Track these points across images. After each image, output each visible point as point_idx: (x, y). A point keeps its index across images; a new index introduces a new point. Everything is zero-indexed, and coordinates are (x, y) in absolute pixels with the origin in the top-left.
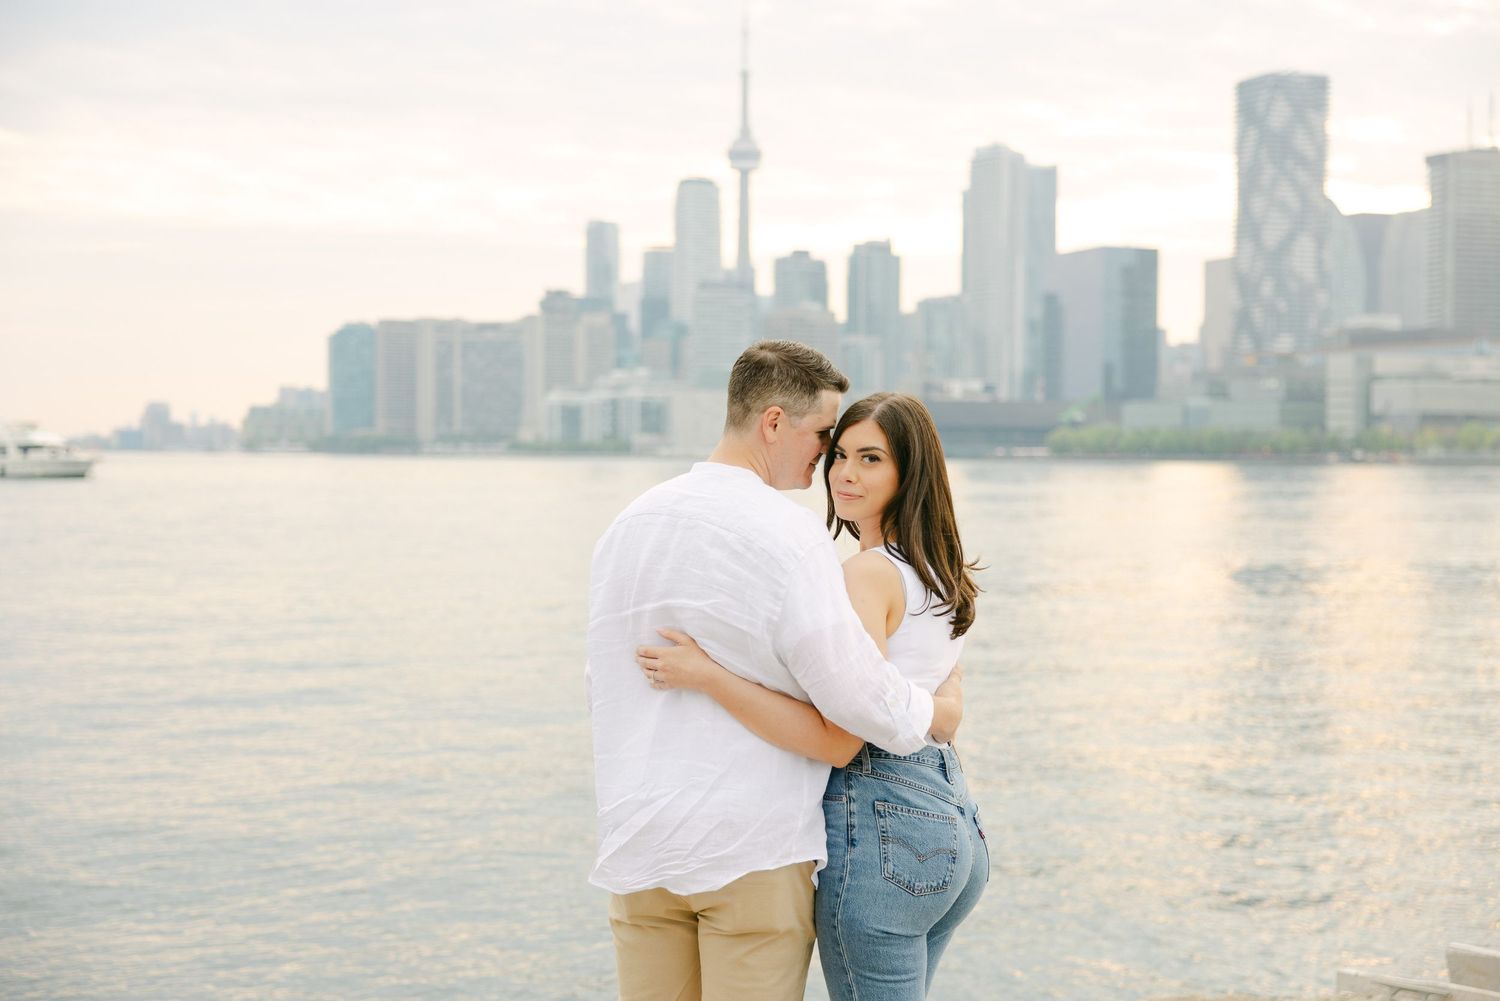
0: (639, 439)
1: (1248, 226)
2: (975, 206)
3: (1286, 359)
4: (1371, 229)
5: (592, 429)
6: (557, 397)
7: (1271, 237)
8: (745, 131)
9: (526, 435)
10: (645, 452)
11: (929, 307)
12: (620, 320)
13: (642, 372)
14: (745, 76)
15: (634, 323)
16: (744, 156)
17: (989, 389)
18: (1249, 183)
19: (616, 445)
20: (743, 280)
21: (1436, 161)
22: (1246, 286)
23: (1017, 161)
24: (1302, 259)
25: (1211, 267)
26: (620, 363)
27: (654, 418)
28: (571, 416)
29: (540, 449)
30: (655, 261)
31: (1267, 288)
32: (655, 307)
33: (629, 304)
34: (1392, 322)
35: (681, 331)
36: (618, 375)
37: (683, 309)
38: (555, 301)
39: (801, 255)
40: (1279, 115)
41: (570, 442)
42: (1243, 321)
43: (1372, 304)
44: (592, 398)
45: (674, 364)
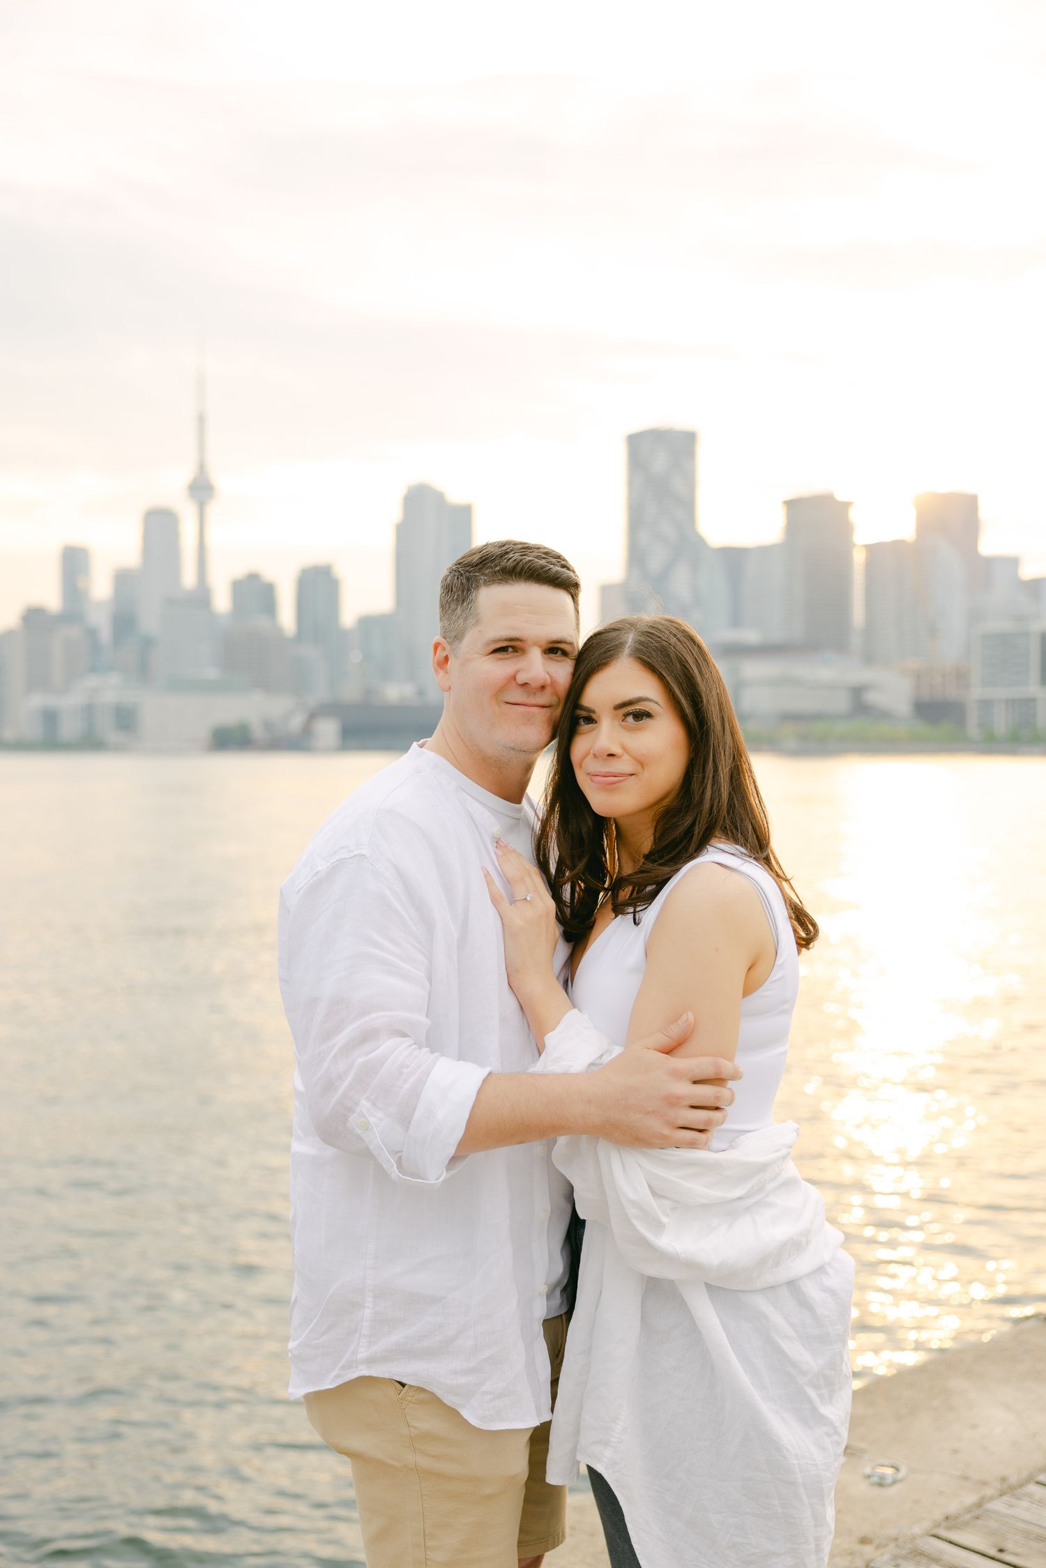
0: (112, 736)
1: (636, 556)
2: (405, 534)
4: (734, 558)
5: (69, 728)
6: (37, 701)
7: (654, 564)
8: (202, 467)
9: (9, 734)
10: (119, 749)
11: (367, 623)
12: (92, 633)
13: (114, 679)
14: (201, 419)
15: (105, 634)
16: (201, 489)
17: (421, 693)
18: (636, 521)
19: (90, 743)
20: (202, 596)
21: (790, 504)
22: (634, 604)
23: (439, 497)
24: (681, 582)
25: (604, 590)
26: (93, 669)
27: (126, 719)
28: (50, 718)
29: (21, 746)
30: (123, 579)
32: (124, 621)
33: (101, 620)
34: (751, 636)
35: (148, 643)
36: (92, 681)
37: (150, 621)
38: (34, 617)
39: (253, 578)
40: (660, 462)
41: (49, 739)
43: (736, 620)
44: (70, 702)
45: (142, 671)
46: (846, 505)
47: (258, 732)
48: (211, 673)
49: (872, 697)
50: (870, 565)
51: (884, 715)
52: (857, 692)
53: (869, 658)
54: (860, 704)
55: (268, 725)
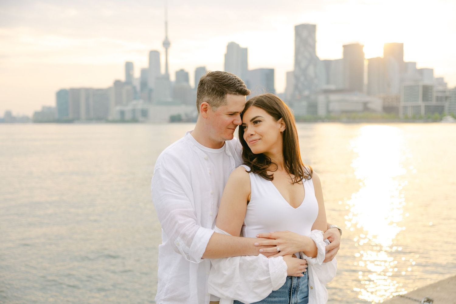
0: (141, 119)
1: (297, 63)
2: (227, 57)
3: (307, 97)
4: (327, 63)
5: (128, 116)
6: (118, 108)
7: (303, 65)
8: (166, 38)
9: (110, 118)
10: (143, 122)
12: (134, 88)
13: (141, 101)
14: (166, 23)
15: (138, 88)
16: (166, 44)
18: (297, 52)
19: (134, 120)
20: (167, 76)
21: (345, 46)
22: (297, 78)
23: (238, 46)
24: (311, 71)
25: (288, 74)
26: (135, 99)
27: (145, 113)
28: (122, 113)
29: (114, 121)
30: (144, 72)
31: (302, 79)
32: (144, 84)
33: (137, 84)
34: (332, 87)
35: (151, 91)
36: (134, 102)
37: (151, 84)
38: (117, 83)
39: (182, 71)
40: (305, 34)
41: (122, 119)
42: (296, 87)
43: (328, 82)
44: (128, 108)
45: (149, 99)
46: (363, 46)
47: (184, 117)
48: (170, 99)
49: (370, 106)
50: (369, 65)
51: (374, 111)
52: (365, 104)
53: (369, 93)
54: (366, 107)
55: (186, 115)
